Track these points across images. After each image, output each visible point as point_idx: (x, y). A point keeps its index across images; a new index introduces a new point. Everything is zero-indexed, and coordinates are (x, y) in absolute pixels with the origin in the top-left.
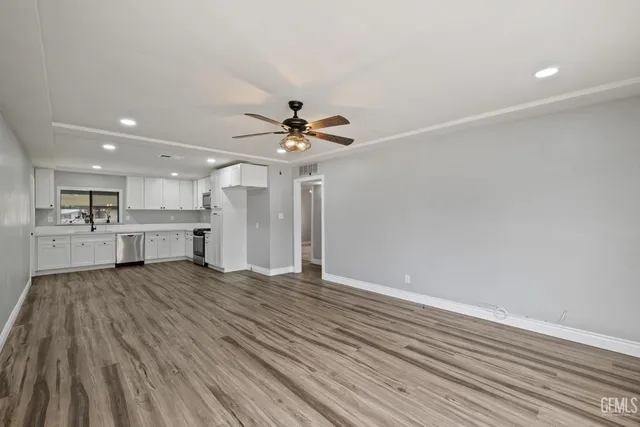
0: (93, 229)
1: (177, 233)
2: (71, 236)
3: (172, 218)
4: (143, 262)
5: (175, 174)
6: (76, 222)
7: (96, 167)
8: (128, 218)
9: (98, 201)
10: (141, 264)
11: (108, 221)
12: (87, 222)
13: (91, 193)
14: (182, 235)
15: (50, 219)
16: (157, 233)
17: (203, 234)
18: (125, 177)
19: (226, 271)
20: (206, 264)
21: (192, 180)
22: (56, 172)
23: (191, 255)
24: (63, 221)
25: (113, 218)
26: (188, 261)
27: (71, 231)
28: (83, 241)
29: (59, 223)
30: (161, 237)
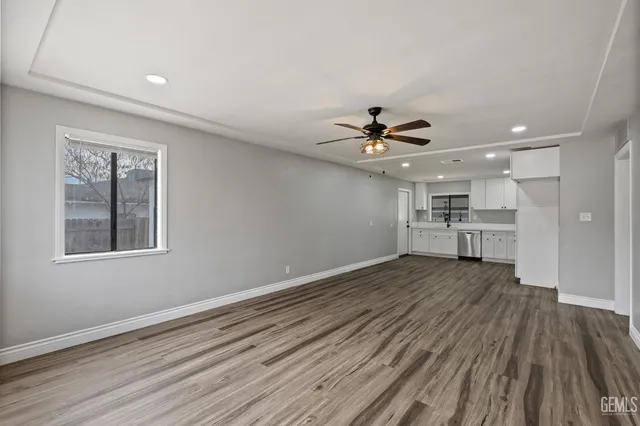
0: (448, 226)
2: (429, 229)
6: (439, 220)
7: (441, 177)
8: (475, 217)
9: (455, 203)
10: (479, 260)
11: (460, 220)
12: (445, 220)
13: (450, 197)
15: (425, 217)
16: (494, 233)
18: (470, 181)
22: (428, 184)
29: (431, 220)
30: (497, 237)
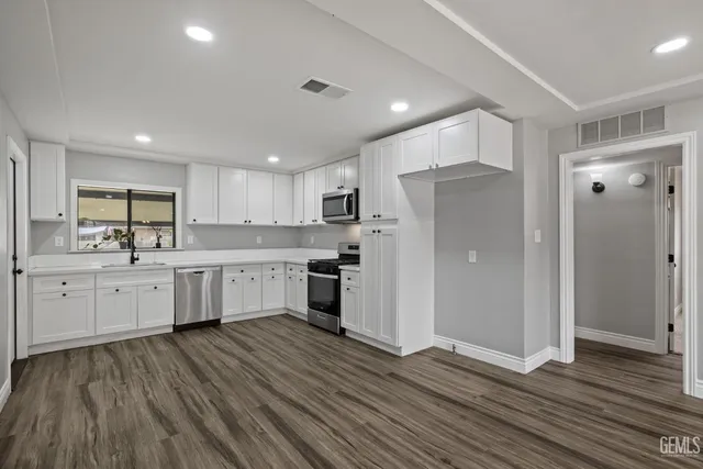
0: (133, 260)
1: (272, 266)
2: (95, 273)
3: (259, 240)
4: (219, 320)
5: (273, 159)
6: (104, 246)
8: (191, 239)
10: (215, 324)
11: (158, 246)
12: (123, 246)
13: (130, 195)
14: (280, 271)
15: (59, 241)
16: (242, 267)
17: (337, 272)
18: (185, 166)
19: (404, 353)
20: (343, 330)
21: (292, 174)
22: (68, 151)
23: (302, 308)
24: (82, 244)
25: (166, 240)
26: (288, 317)
27: (95, 263)
28: (118, 283)
29: (74, 249)
30: (249, 274)
